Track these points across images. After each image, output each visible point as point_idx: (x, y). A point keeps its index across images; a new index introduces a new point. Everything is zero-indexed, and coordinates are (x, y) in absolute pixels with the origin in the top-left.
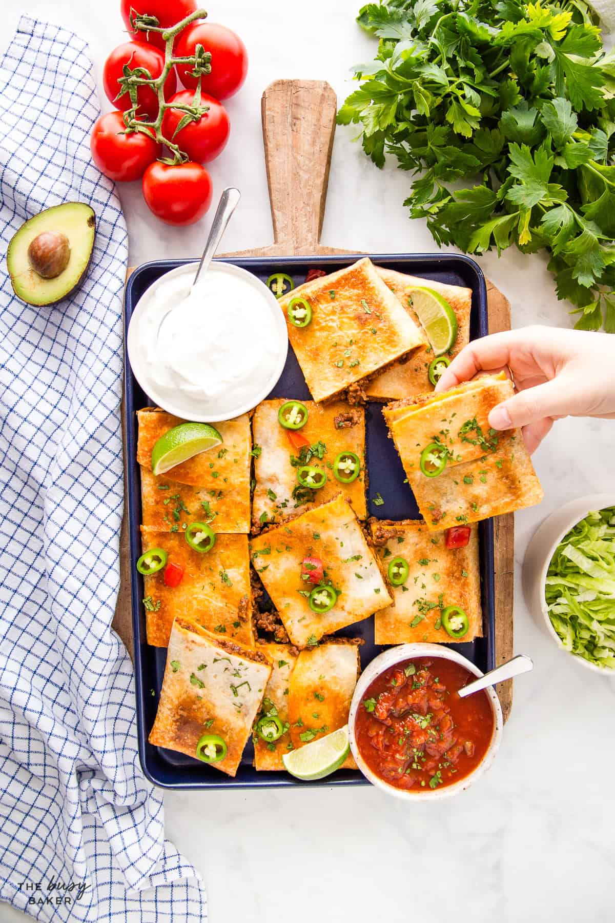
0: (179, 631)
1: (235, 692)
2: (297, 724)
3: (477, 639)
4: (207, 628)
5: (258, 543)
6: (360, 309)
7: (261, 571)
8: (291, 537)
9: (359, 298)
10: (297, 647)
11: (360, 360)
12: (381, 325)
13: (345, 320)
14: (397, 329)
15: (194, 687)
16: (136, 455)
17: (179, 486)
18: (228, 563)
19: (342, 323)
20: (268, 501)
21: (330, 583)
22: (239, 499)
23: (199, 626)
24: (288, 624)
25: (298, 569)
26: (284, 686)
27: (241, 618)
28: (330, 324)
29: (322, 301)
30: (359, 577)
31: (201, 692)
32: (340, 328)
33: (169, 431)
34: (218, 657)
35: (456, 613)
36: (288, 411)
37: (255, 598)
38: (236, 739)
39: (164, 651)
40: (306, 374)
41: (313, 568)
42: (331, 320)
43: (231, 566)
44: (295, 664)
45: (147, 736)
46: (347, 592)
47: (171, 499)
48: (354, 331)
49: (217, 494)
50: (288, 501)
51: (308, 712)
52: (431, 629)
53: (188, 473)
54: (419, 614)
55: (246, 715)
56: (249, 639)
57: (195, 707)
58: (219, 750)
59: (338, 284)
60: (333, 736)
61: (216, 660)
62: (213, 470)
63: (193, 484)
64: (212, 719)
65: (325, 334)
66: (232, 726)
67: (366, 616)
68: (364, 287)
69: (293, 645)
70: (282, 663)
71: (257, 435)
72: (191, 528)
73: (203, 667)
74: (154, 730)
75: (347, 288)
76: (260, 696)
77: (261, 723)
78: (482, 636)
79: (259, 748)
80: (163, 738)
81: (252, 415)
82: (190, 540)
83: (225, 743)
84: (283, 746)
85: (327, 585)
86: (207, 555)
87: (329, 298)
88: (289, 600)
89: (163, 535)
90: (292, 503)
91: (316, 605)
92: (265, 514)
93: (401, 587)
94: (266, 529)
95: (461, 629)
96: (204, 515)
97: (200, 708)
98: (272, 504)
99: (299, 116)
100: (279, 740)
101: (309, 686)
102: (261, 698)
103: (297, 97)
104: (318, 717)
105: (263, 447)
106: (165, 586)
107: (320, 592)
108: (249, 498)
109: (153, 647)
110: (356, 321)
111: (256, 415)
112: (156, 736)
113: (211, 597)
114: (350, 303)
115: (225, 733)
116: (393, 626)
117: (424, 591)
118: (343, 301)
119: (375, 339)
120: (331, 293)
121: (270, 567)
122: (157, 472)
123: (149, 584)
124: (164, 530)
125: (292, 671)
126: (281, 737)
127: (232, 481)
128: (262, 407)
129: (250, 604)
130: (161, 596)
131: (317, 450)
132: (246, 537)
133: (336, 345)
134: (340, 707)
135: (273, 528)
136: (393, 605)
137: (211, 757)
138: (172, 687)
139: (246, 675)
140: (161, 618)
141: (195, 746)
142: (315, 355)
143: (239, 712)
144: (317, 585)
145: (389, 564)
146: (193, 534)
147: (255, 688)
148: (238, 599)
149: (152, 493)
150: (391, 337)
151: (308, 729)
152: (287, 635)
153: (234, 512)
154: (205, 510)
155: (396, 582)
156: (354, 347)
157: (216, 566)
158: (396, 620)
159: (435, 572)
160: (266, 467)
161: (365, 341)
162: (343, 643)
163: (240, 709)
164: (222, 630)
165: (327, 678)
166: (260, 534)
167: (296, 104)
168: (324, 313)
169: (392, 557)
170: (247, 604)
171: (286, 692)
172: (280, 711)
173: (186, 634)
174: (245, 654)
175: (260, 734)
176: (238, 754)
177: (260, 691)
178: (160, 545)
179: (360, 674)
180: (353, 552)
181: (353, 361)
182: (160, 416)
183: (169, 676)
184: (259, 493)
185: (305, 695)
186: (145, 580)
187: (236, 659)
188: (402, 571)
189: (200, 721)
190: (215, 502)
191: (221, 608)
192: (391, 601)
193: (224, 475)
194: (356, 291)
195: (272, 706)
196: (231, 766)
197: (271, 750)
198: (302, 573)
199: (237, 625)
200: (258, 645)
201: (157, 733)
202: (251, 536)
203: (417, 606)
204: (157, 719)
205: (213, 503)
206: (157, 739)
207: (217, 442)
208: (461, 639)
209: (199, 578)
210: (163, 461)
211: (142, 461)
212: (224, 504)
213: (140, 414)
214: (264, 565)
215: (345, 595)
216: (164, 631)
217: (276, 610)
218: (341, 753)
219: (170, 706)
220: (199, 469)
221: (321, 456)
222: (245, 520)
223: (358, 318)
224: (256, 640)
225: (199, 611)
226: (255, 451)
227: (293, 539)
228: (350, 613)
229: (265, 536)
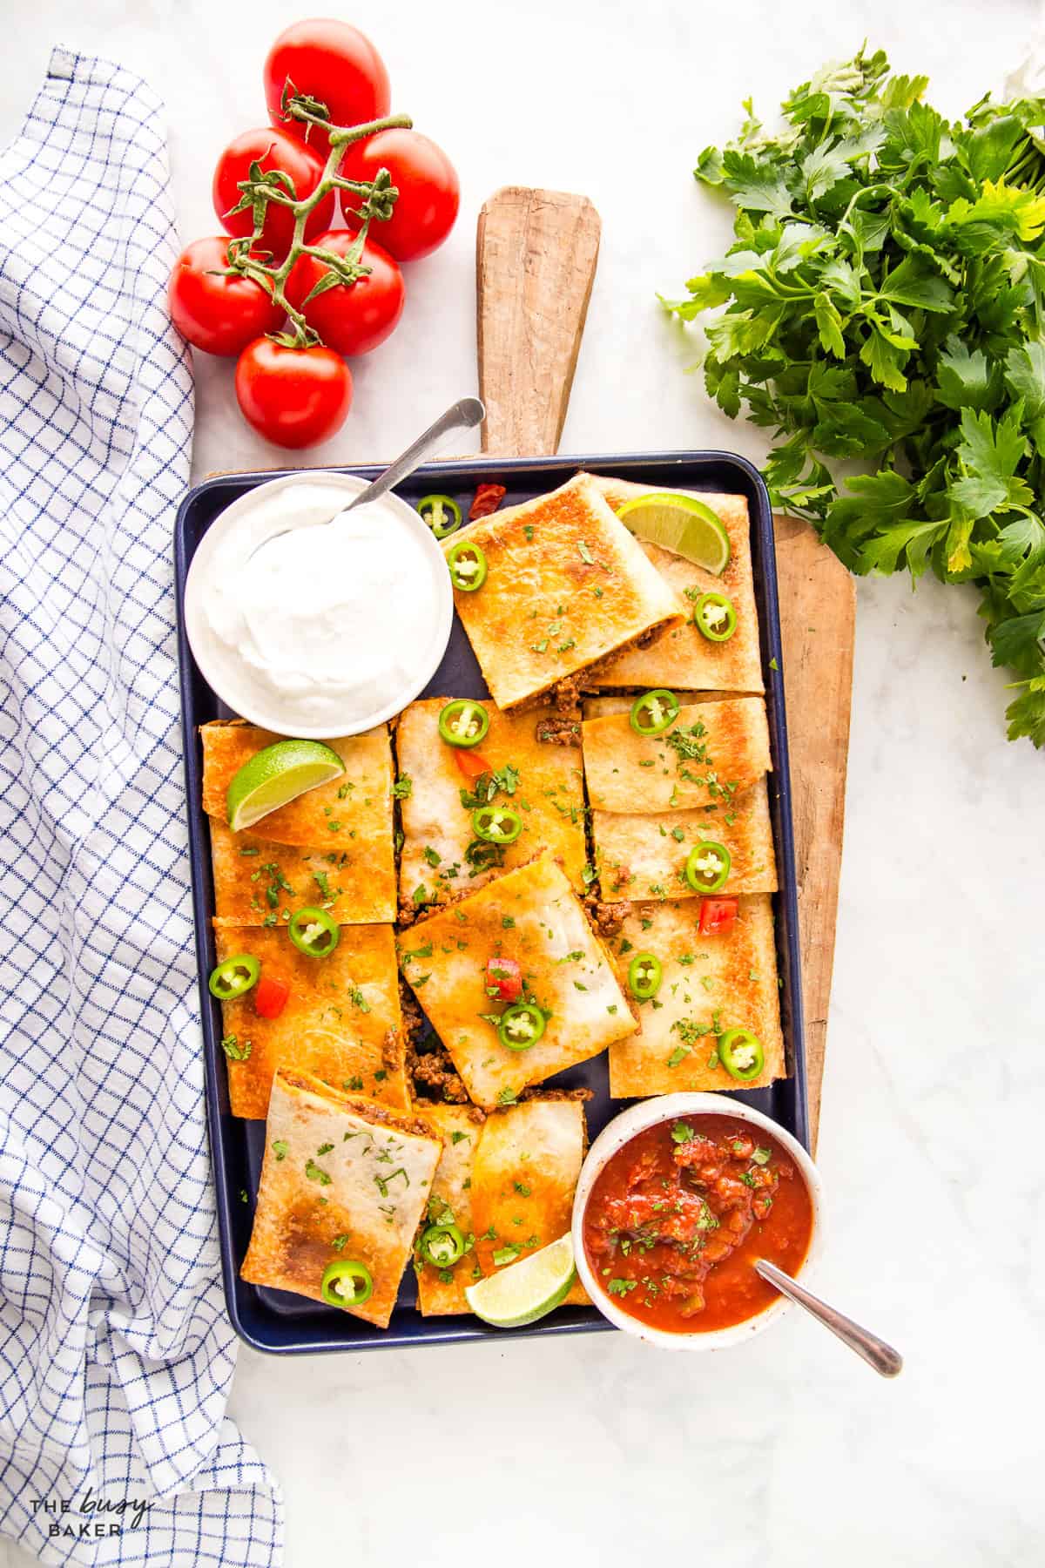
0: (285, 1090)
1: (383, 1189)
2: (487, 1236)
3: (777, 1082)
4: (332, 1084)
5: (411, 939)
6: (575, 556)
7: (418, 985)
8: (467, 926)
9: (573, 539)
10: (482, 1108)
11: (575, 640)
12: (609, 583)
13: (550, 574)
14: (636, 588)
15: (313, 1184)
16: (200, 799)
17: (274, 849)
18: (361, 972)
19: (545, 578)
20: (426, 868)
21: (533, 1001)
22: (376, 866)
23: (318, 1081)
24: (465, 1071)
25: (478, 980)
26: (462, 1174)
27: (389, 1065)
28: (526, 581)
29: (513, 544)
30: (580, 988)
31: (324, 1191)
32: (542, 588)
33: (255, 756)
34: (352, 1131)
35: (742, 1041)
36: (456, 716)
37: (409, 1032)
38: (386, 1265)
39: (261, 1125)
40: (484, 662)
41: (504, 975)
42: (526, 574)
43: (366, 979)
44: (480, 1136)
45: (238, 1268)
46: (561, 1015)
47: (262, 870)
48: (564, 592)
49: (339, 860)
50: (459, 866)
51: (504, 1215)
52: (701, 1069)
53: (288, 827)
54: (681, 1045)
55: (401, 1225)
56: (401, 1099)
57: (315, 1216)
58: (359, 1286)
59: (539, 515)
60: (546, 1254)
61: (348, 1136)
62: (331, 819)
63: (298, 844)
64: (346, 1234)
65: (516, 597)
66: (379, 1244)
67: (595, 1052)
68: (582, 521)
69: (474, 1106)
70: (458, 1137)
71: (403, 759)
72: (297, 918)
73: (326, 1149)
74: (249, 1258)
75: (553, 521)
76: (425, 1192)
77: (428, 1237)
78: (784, 1076)
79: (425, 1278)
80: (265, 1270)
81: (393, 728)
82: (297, 937)
83: (369, 1272)
84: (466, 1273)
85: (529, 1003)
86: (327, 962)
87: (524, 539)
88: (465, 1031)
89: (251, 933)
90: (465, 869)
91: (511, 1038)
92: (422, 889)
93: (650, 1003)
94: (423, 914)
95: (752, 1066)
96: (318, 895)
97: (322, 1218)
98: (433, 872)
99: (539, 249)
100: (458, 1265)
101: (505, 1172)
102: (426, 1196)
103: (538, 218)
104: (520, 1223)
105: (415, 779)
106: (258, 1017)
107: (517, 1016)
108: (393, 864)
109: (242, 1120)
110: (569, 576)
111: (402, 724)
112: (252, 1268)
113: (336, 1031)
114: (559, 546)
115: (369, 1257)
116: (639, 1067)
117: (688, 1006)
118: (546, 544)
119: (599, 606)
120: (526, 531)
121: (432, 978)
122: (238, 824)
123: (232, 1015)
124: (252, 922)
125: (476, 1147)
126: (462, 1258)
127: (363, 836)
128: (411, 711)
129: (401, 1040)
130: (251, 1035)
131: (505, 780)
132: (390, 928)
133: (535, 615)
134: (557, 1203)
135: (435, 913)
136: (637, 1032)
137: (346, 1297)
138: (276, 1185)
139: (400, 1159)
140: (252, 1070)
141: (317, 1281)
142: (499, 632)
143: (390, 1221)
144: (512, 1004)
145: (630, 965)
146: (302, 928)
147: (415, 1179)
148: (382, 1033)
149: (231, 861)
150: (627, 604)
151: (506, 1243)
152: (465, 1090)
153: (370, 889)
154: (321, 887)
155: (642, 992)
156: (564, 619)
157: (342, 981)
158: (645, 1058)
159: (705, 974)
160: (420, 811)
161: (581, 607)
162: (559, 1099)
163: (392, 1216)
164: (356, 1086)
165: (534, 1157)
166: (413, 924)
167: (534, 229)
168: (516, 564)
169: (633, 952)
170: (397, 1040)
171: (467, 1185)
172: (458, 1216)
173: (298, 1094)
174: (398, 1124)
175: (426, 1254)
176: (391, 1291)
177: (424, 1183)
178: (246, 950)
179: (587, 1147)
180: (571, 945)
181: (563, 642)
182: (237, 733)
183: (271, 1167)
184: (409, 855)
185: (498, 1186)
186: (224, 1008)
187: (382, 1133)
188: (651, 974)
189: (325, 1239)
190: (337, 873)
191: (352, 1049)
192: (634, 1024)
193: (350, 827)
194: (567, 528)
195: (445, 1208)
196: (381, 1311)
197: (446, 1282)
198: (487, 985)
199: (381, 1076)
200: (417, 1107)
201: (254, 1262)
202: (399, 927)
203: (677, 1033)
204: (253, 1238)
205: (332, 875)
206: (254, 1272)
207: (336, 770)
208: (752, 1083)
209: (314, 1000)
210: (247, 805)
211: (211, 808)
212: (352, 875)
213: (206, 730)
214: (421, 974)
215: (558, 1018)
216: (258, 1092)
217: (444, 1049)
218: (564, 1278)
219: (273, 1217)
220: (310, 816)
221: (511, 790)
222: (388, 899)
223: (572, 571)
224: (413, 1101)
225: (317, 1055)
226: (399, 786)
227: (467, 930)
228: (567, 1048)
229: (422, 925)
